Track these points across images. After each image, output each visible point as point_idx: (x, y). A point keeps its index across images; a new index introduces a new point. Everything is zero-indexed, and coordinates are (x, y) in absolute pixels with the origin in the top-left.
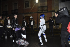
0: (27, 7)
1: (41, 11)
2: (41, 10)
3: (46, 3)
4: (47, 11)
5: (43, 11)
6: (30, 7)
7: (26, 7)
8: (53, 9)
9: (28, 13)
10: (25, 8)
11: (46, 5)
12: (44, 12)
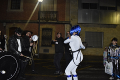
0: (16, 9)
1: (44, 21)
2: (45, 19)
3: (55, 6)
4: (56, 22)
5: (49, 21)
6: (21, 10)
7: (11, 9)
8: (67, 19)
9: (17, 22)
10: (9, 10)
11: (55, 10)
12: (50, 23)
